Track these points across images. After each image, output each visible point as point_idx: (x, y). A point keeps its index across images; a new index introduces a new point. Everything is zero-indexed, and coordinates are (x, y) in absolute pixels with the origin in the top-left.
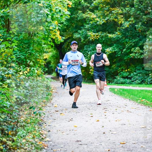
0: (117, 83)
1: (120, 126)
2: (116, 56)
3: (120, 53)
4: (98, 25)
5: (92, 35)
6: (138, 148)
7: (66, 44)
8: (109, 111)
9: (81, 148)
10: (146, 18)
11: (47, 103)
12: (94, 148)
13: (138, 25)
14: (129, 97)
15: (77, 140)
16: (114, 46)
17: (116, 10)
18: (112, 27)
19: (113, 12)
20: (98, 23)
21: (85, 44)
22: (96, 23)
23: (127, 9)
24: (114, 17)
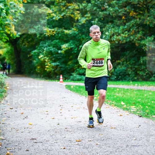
0: (73, 80)
1: (76, 123)
2: (73, 52)
3: (76, 49)
4: (54, 21)
5: (48, 30)
6: (93, 145)
7: (21, 40)
8: (65, 108)
9: (36, 146)
10: (102, 14)
11: (2, 100)
12: (49, 146)
13: (95, 21)
14: (85, 94)
15: (32, 138)
16: (70, 43)
17: (72, 6)
18: (68, 23)
19: (69, 7)
20: (54, 18)
21: (41, 40)
22: (52, 18)
23: (84, 5)
24: (70, 13)
